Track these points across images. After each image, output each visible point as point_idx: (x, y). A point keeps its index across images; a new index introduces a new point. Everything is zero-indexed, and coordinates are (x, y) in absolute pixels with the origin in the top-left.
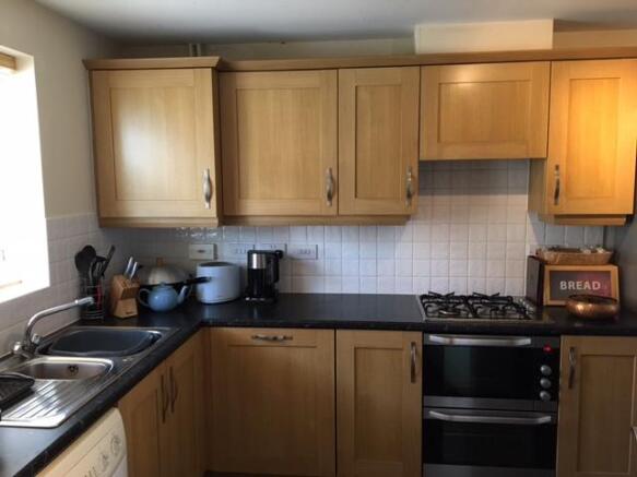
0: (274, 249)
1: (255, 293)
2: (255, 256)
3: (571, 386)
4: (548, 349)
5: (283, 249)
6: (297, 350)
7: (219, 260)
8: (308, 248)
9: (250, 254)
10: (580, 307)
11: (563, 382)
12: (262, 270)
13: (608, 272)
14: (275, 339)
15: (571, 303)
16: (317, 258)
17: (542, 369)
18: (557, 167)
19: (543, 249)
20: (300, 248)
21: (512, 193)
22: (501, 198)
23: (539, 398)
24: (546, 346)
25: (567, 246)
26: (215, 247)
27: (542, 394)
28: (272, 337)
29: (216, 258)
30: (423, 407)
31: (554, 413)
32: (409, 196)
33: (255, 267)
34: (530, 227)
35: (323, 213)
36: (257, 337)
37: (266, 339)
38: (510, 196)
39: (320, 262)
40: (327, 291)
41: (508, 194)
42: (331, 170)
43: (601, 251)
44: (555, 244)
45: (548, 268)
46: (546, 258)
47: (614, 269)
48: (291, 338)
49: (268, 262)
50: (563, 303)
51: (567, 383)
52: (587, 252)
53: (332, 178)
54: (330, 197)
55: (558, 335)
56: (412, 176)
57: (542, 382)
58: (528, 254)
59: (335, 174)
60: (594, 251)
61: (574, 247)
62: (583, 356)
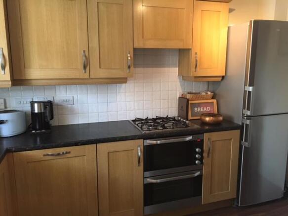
0: (46, 100)
1: (37, 127)
2: (36, 105)
3: (208, 157)
4: (199, 140)
5: (51, 99)
6: (74, 158)
7: (8, 109)
8: (67, 99)
9: (32, 103)
10: (207, 119)
11: (205, 155)
12: (41, 113)
13: (213, 102)
14: (59, 154)
15: (203, 118)
16: (73, 104)
17: (197, 150)
18: (196, 53)
19: (185, 93)
20: (63, 99)
21: (172, 67)
22: (166, 69)
23: (195, 164)
24: (198, 139)
25: (194, 92)
26: (5, 100)
27: (197, 162)
28: (56, 153)
29: (6, 107)
30: (144, 178)
31: (201, 170)
32: (129, 67)
33: (36, 111)
34: (179, 84)
35: (81, 77)
36: (48, 155)
37: (52, 155)
38: (170, 68)
39: (75, 106)
40: (80, 122)
41: (169, 67)
42: (84, 51)
43: (209, 93)
44: (189, 91)
45: (190, 102)
46: (188, 97)
47: (215, 101)
48: (69, 153)
49: (45, 108)
50: (199, 118)
51: (207, 155)
52: (204, 94)
53: (85, 56)
54: (85, 67)
55: (203, 133)
56: (130, 56)
57: (197, 156)
58: (178, 96)
59: (87, 54)
60: (206, 93)
61: (197, 92)
62: (213, 141)
